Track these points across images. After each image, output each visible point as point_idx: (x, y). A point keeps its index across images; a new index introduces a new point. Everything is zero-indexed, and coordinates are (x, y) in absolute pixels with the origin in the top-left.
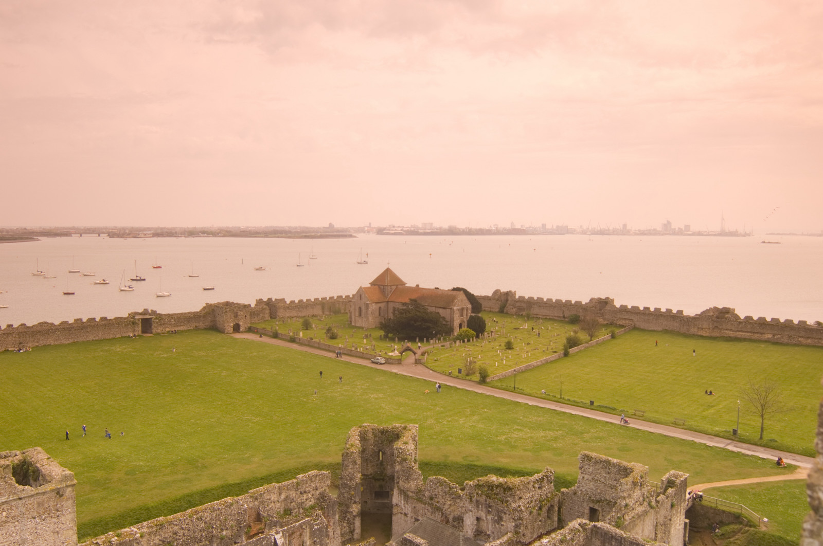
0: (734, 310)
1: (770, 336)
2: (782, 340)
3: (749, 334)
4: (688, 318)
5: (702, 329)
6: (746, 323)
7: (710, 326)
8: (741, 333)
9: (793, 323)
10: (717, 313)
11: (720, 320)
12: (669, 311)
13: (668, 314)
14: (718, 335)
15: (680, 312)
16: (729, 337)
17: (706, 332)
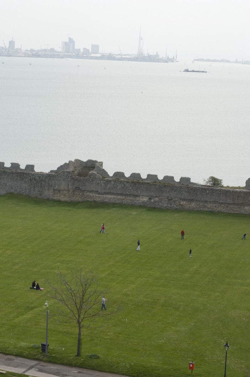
0: (101, 164)
1: (145, 199)
2: (161, 204)
3: (119, 197)
4: (41, 175)
5: (59, 191)
6: (115, 181)
7: (70, 187)
8: (110, 196)
9: (174, 181)
10: (79, 169)
11: (82, 178)
12: (15, 166)
13: (14, 171)
14: (80, 200)
15: (30, 167)
16: (95, 201)
17: (65, 195)
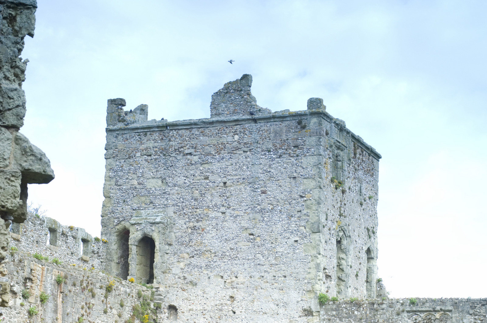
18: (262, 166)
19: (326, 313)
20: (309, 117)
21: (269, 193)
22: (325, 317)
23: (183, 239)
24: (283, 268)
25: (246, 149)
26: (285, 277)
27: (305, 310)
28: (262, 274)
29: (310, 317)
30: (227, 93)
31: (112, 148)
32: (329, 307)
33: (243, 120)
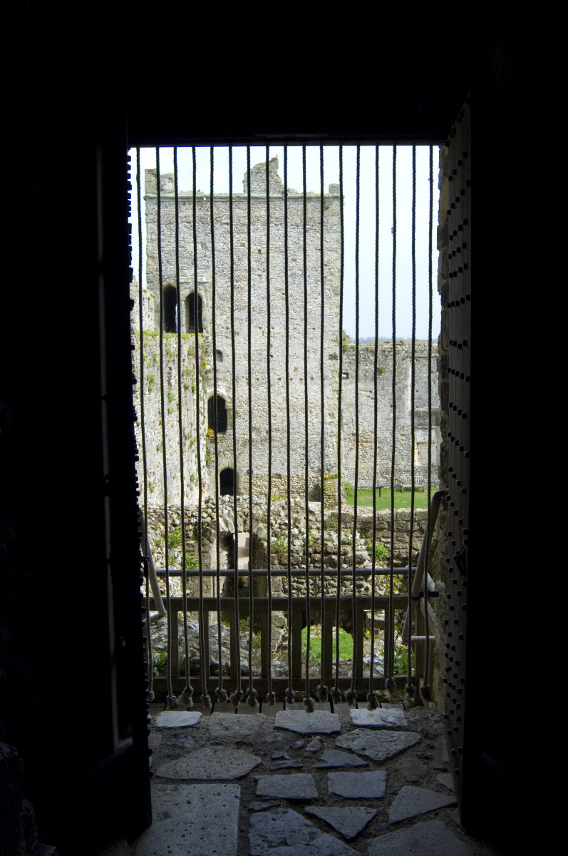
18: (291, 238)
19: (348, 357)
20: (331, 200)
21: (299, 261)
22: (347, 360)
23: (224, 296)
24: (313, 322)
25: (277, 223)
26: (314, 329)
27: (330, 355)
28: (295, 327)
29: (334, 361)
30: (258, 172)
31: (152, 214)
32: (350, 353)
33: (275, 198)
